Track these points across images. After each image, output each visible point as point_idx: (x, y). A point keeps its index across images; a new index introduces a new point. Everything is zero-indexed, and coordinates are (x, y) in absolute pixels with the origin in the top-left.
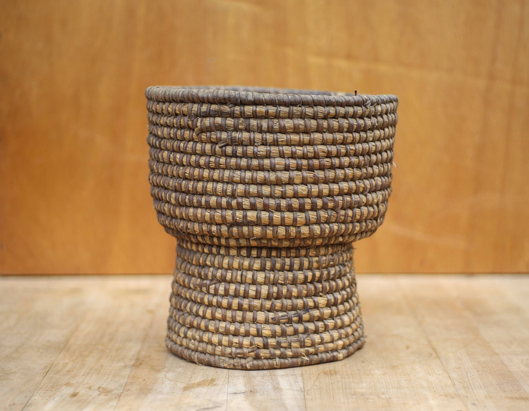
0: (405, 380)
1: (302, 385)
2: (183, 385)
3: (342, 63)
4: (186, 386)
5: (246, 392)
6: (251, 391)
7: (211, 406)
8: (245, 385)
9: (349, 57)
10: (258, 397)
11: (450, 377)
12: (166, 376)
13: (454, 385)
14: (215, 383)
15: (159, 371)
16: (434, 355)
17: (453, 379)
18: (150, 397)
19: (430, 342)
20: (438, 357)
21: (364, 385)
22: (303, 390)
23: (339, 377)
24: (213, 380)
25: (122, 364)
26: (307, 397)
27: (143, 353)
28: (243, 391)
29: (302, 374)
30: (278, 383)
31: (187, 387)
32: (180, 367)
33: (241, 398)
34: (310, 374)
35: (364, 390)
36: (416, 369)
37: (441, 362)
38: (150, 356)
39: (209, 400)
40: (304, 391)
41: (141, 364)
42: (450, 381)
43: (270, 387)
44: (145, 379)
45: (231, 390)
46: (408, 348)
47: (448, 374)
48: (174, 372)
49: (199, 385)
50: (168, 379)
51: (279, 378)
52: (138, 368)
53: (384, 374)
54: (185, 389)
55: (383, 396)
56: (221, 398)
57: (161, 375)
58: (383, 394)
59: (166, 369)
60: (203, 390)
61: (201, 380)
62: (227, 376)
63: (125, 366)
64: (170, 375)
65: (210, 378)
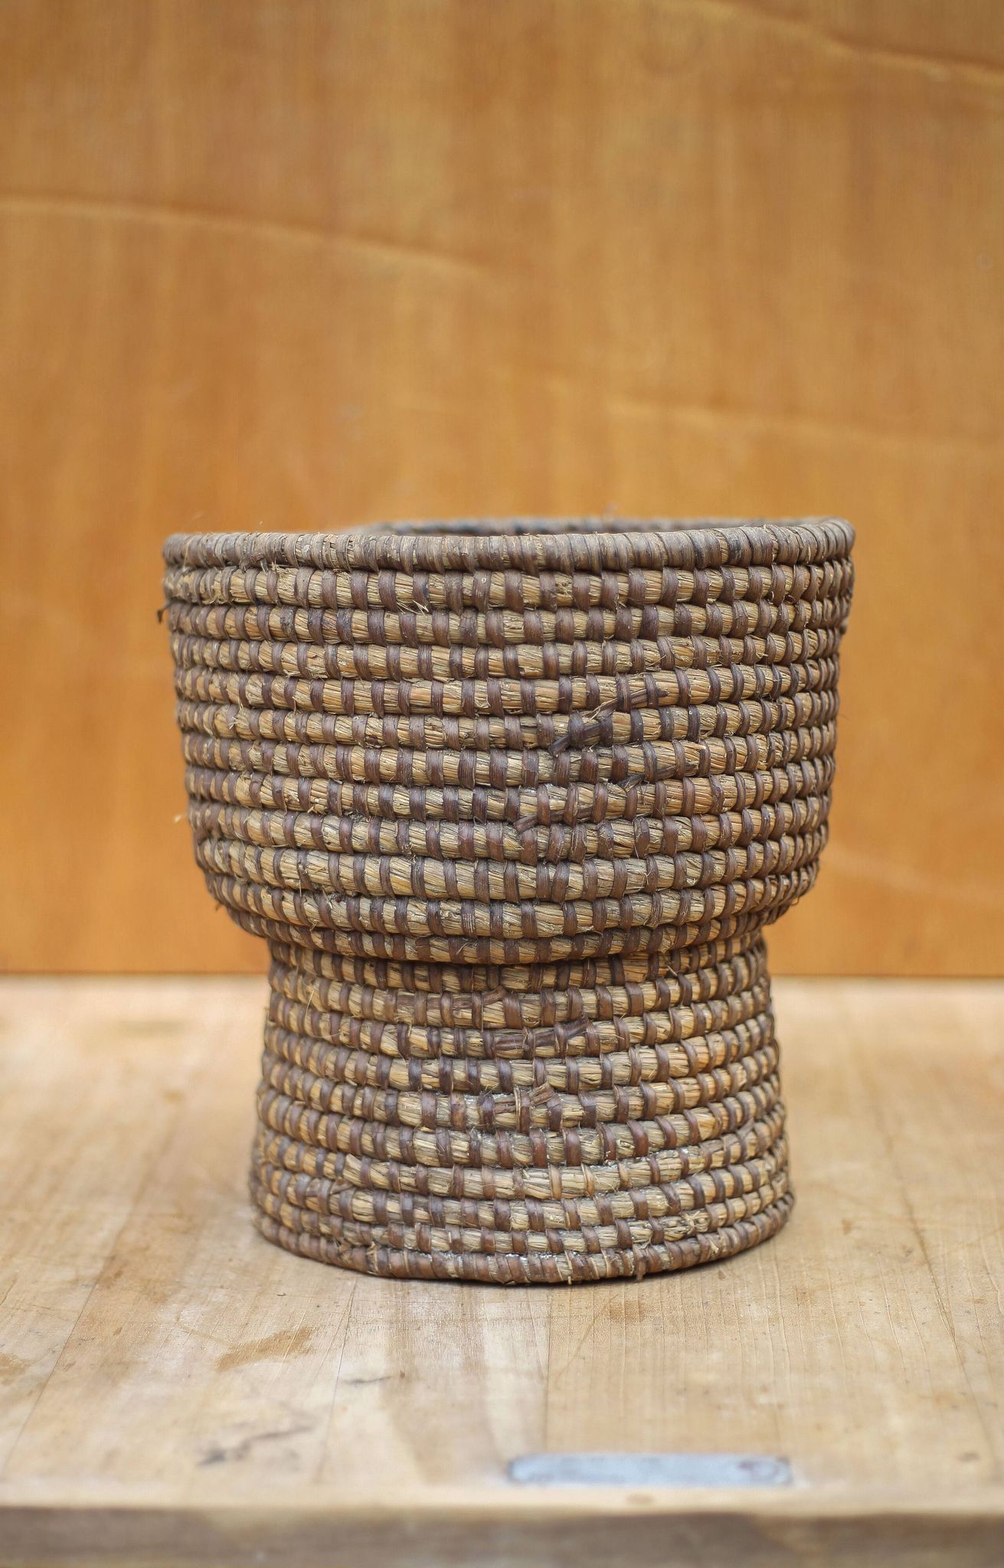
0: (830, 1341)
1: (543, 1359)
2: (223, 1350)
3: (700, 419)
4: (229, 1352)
5: (389, 1378)
6: (402, 1375)
7: (285, 1425)
8: (390, 1353)
9: (718, 401)
10: (421, 1396)
11: (953, 1334)
12: (178, 1319)
13: (962, 1361)
14: (307, 1344)
15: (162, 1300)
16: (917, 1253)
17: (961, 1338)
18: (126, 1390)
19: (910, 1208)
20: (927, 1262)
21: (715, 1357)
22: (545, 1372)
23: (648, 1326)
24: (304, 1334)
25: (68, 1274)
26: (554, 1398)
27: (131, 1237)
28: (381, 1374)
29: (550, 1317)
30: (479, 1348)
31: (229, 1356)
32: (222, 1287)
33: (372, 1394)
34: (571, 1317)
35: (711, 1377)
36: (862, 1304)
37: (934, 1281)
38: (147, 1248)
39: (284, 1405)
40: (545, 1376)
41: (118, 1275)
42: (953, 1346)
43: (457, 1361)
44: (121, 1328)
45: (349, 1368)
46: (847, 1227)
47: (950, 1320)
48: (203, 1304)
49: (265, 1349)
50: (184, 1328)
51: (485, 1331)
52: (109, 1287)
53: (773, 1320)
54: (227, 1363)
55: (762, 1399)
56: (317, 1397)
57: (165, 1315)
58: (765, 1389)
59: (183, 1294)
60: (272, 1368)
61: (270, 1334)
62: (345, 1321)
63: (75, 1282)
64: (191, 1315)
65: (296, 1327)
